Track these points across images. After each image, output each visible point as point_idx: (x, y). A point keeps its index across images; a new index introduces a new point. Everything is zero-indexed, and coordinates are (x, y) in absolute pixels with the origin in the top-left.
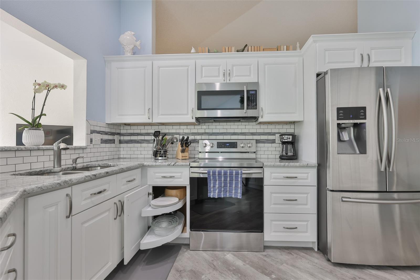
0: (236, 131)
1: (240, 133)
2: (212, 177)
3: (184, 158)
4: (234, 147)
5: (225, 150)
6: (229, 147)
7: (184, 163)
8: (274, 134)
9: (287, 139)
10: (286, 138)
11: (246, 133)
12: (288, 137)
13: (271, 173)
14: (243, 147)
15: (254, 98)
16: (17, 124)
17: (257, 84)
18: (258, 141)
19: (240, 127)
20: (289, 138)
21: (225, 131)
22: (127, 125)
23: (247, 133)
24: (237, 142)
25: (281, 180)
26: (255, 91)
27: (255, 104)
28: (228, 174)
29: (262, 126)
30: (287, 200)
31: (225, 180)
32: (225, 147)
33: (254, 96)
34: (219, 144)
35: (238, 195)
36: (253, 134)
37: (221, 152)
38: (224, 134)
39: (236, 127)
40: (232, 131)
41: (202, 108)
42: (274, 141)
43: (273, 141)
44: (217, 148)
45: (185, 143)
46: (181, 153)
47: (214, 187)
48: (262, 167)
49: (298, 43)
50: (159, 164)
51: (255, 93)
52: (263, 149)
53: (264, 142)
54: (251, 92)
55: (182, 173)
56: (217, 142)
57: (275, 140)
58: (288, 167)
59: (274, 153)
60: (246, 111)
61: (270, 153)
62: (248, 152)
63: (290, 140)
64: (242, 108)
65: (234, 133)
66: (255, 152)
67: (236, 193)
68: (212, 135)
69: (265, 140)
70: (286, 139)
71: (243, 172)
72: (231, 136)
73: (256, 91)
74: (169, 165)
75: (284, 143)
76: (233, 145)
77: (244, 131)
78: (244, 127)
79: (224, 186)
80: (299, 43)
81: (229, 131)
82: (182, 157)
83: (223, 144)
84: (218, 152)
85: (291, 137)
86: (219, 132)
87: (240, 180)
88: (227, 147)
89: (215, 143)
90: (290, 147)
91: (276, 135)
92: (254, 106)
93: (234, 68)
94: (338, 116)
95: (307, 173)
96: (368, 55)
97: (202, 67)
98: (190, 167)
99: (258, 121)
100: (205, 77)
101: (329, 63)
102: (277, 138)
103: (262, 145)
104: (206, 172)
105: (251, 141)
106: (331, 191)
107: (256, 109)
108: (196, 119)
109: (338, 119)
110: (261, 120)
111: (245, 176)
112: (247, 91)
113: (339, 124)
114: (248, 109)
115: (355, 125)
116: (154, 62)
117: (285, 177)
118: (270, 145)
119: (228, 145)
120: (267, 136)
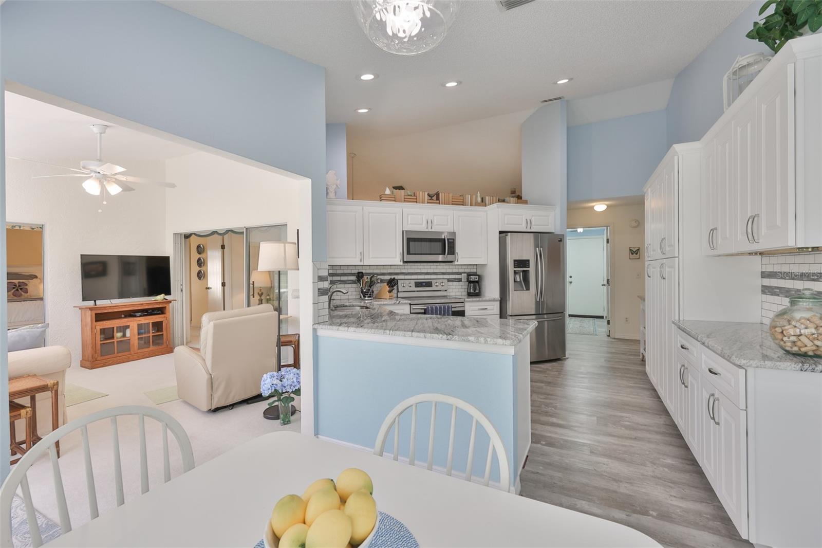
0: (429, 271)
1: (433, 273)
2: (430, 312)
4: (429, 286)
5: (422, 289)
7: (391, 302)
8: (460, 274)
9: (475, 279)
10: (473, 278)
11: (437, 273)
12: (476, 277)
13: (471, 306)
14: (437, 286)
15: (453, 245)
17: (455, 233)
18: (449, 280)
21: (419, 271)
23: (439, 273)
24: (432, 282)
28: (442, 308)
29: (457, 268)
32: (422, 286)
33: (452, 243)
36: (443, 274)
37: (419, 291)
38: (418, 274)
40: (426, 271)
41: (411, 252)
43: (460, 280)
44: (415, 287)
46: (390, 292)
48: (463, 302)
51: (453, 241)
52: (452, 287)
53: (452, 280)
54: (450, 240)
55: (403, 310)
56: (415, 282)
57: (461, 279)
58: (473, 301)
59: (460, 290)
60: (447, 256)
61: (457, 290)
62: (440, 291)
63: (477, 280)
65: (427, 273)
66: (446, 290)
68: (407, 275)
69: (454, 279)
72: (426, 276)
73: (454, 239)
74: (395, 304)
75: (470, 282)
76: (429, 284)
77: (435, 271)
81: (423, 271)
82: (390, 296)
84: (414, 291)
85: (477, 277)
86: (414, 272)
87: (450, 312)
88: (424, 286)
89: (413, 282)
90: (477, 284)
91: (462, 274)
92: (452, 251)
93: (435, 218)
94: (514, 265)
95: (494, 305)
96: (530, 220)
97: (408, 215)
98: (410, 304)
99: (453, 263)
100: (410, 224)
101: (507, 224)
102: (464, 277)
103: (450, 283)
104: (426, 307)
105: (443, 281)
106: (511, 316)
107: (454, 254)
108: (404, 262)
109: (514, 267)
110: (456, 263)
111: (453, 309)
112: (448, 239)
113: (515, 271)
114: (448, 254)
115: (524, 271)
116: (364, 208)
117: (479, 309)
118: (456, 283)
119: (424, 284)
120: (455, 275)
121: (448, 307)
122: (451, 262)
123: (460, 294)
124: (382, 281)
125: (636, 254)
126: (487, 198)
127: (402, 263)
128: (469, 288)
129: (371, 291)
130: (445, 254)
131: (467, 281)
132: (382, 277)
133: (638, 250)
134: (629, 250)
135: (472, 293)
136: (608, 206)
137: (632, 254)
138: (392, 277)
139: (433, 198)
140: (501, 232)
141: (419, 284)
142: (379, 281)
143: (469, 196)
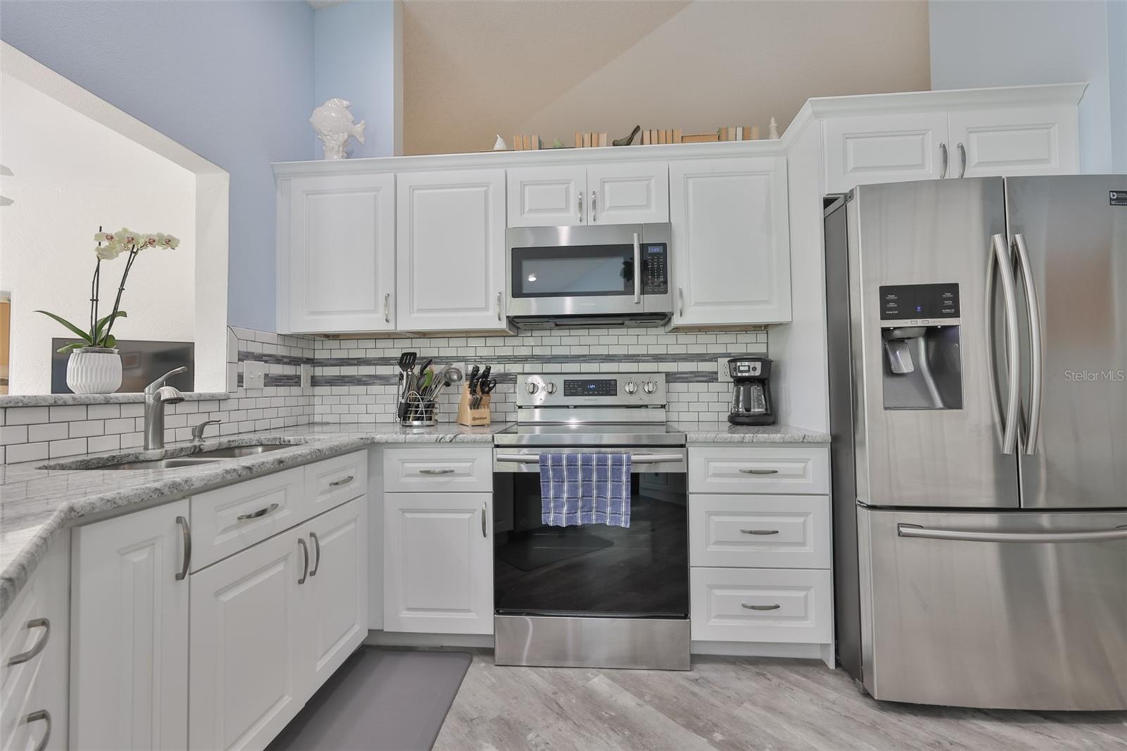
0: (615, 351)
1: (625, 356)
2: (551, 473)
3: (478, 422)
4: (608, 393)
5: (586, 400)
6: (596, 393)
7: (478, 437)
8: (713, 358)
10: (745, 369)
11: (638, 355)
12: (752, 364)
13: (709, 460)
14: (631, 393)
15: (659, 265)
16: (53, 339)
17: (667, 227)
18: (671, 378)
19: (623, 340)
20: (754, 369)
22: (331, 338)
23: (643, 356)
24: (616, 380)
26: (661, 247)
27: (662, 280)
28: (595, 463)
29: (683, 338)
30: (751, 532)
31: (587, 479)
32: (586, 393)
33: (658, 259)
34: (569, 385)
35: (619, 520)
36: (657, 358)
37: (575, 407)
38: (581, 359)
39: (614, 340)
40: (603, 351)
41: (525, 291)
42: (715, 376)
43: (712, 377)
44: (565, 395)
45: (482, 383)
46: (471, 409)
47: (557, 497)
48: (682, 446)
49: (773, 119)
50: (413, 439)
51: (662, 251)
52: (683, 397)
53: (687, 378)
54: (651, 250)
55: (473, 461)
56: (565, 381)
57: (717, 373)
58: (752, 444)
59: (713, 407)
60: (639, 299)
61: (703, 407)
62: (646, 406)
63: (758, 373)
64: (629, 290)
65: (608, 356)
66: (663, 406)
67: (616, 513)
69: (691, 372)
70: (746, 371)
71: (634, 458)
73: (664, 245)
74: (439, 441)
75: (739, 381)
76: (606, 387)
77: (633, 351)
78: (633, 340)
79: (583, 496)
80: (776, 121)
82: (474, 419)
83: (579, 386)
84: (568, 407)
85: (758, 365)
86: (568, 354)
87: (624, 478)
88: (591, 393)
89: (559, 381)
90: (755, 391)
91: (719, 359)
94: (884, 309)
95: (805, 461)
96: (959, 144)
97: (523, 185)
98: (496, 446)
99: (670, 323)
100: (530, 210)
101: (856, 170)
102: (722, 367)
104: (536, 458)
105: (654, 377)
106: (869, 507)
107: (666, 292)
109: (884, 316)
110: (679, 321)
111: (641, 469)
112: (642, 247)
113: (886, 332)
114: (644, 292)
115: (930, 333)
116: (398, 175)
117: (744, 471)
118: (702, 387)
119: (592, 387)
120: (695, 364)
121: (617, 463)
122: (661, 317)
127: (504, 326)
128: (734, 400)
130: (633, 293)
131: (731, 380)
135: (746, 416)
140: (829, 201)
141: (576, 388)
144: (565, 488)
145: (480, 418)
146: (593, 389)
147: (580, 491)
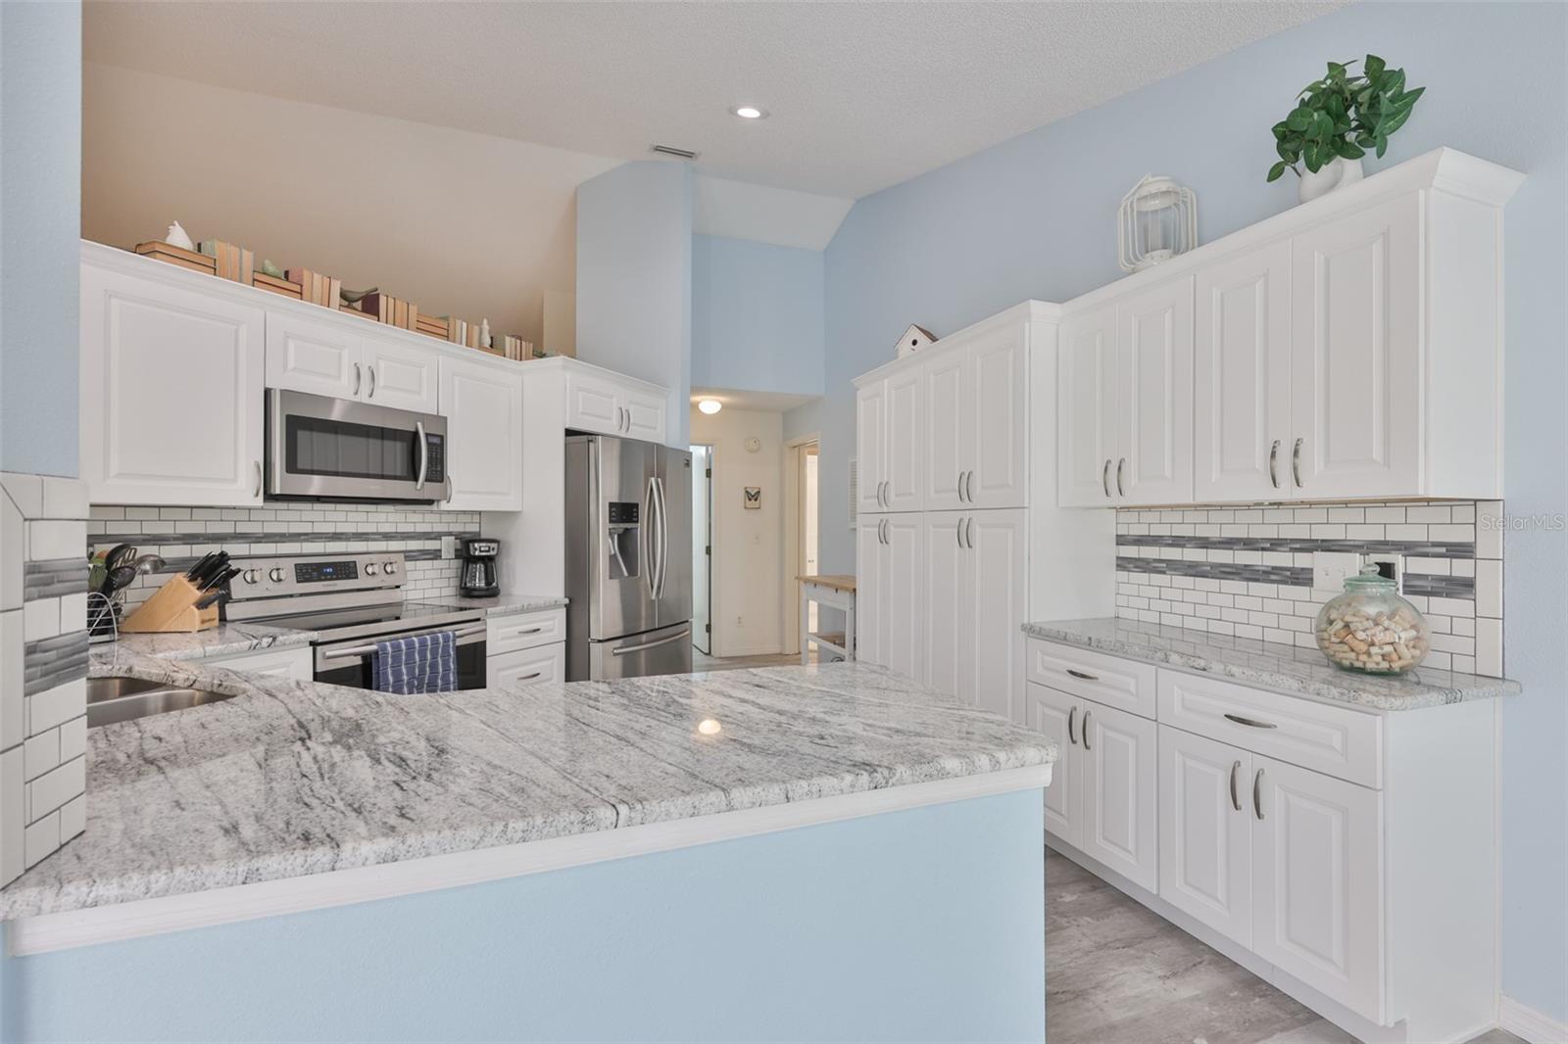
0: (342, 528)
1: (353, 534)
2: (390, 659)
3: (206, 626)
4: (348, 577)
5: (324, 586)
6: (335, 577)
8: (438, 536)
9: (489, 551)
10: (478, 550)
11: (367, 534)
12: (485, 545)
14: (371, 574)
15: (440, 455)
17: (443, 420)
18: (410, 556)
20: (493, 549)
21: (307, 528)
23: (373, 534)
24: (355, 562)
25: (513, 641)
26: (439, 438)
27: (441, 470)
30: (525, 678)
31: (423, 658)
32: (323, 578)
33: (440, 448)
34: (302, 569)
36: (387, 537)
37: (312, 595)
38: (302, 537)
40: (329, 529)
41: (300, 466)
42: (439, 554)
43: (436, 555)
44: (298, 582)
45: (213, 574)
46: (197, 609)
47: (397, 681)
48: (478, 620)
49: (485, 321)
50: (215, 652)
51: (439, 442)
52: (414, 576)
53: (414, 556)
54: (432, 440)
56: (296, 565)
57: (440, 551)
59: (437, 583)
61: (428, 584)
62: (380, 588)
63: (492, 553)
64: (414, 476)
65: (335, 534)
66: (398, 587)
68: (260, 542)
69: (421, 551)
70: (485, 551)
72: (327, 543)
73: (442, 438)
74: (253, 648)
75: (468, 560)
76: (346, 570)
77: (361, 529)
78: (364, 516)
79: (419, 676)
80: (489, 324)
81: (319, 528)
83: (313, 570)
84: (303, 595)
85: (489, 546)
86: (286, 531)
87: (452, 653)
88: (329, 577)
89: (288, 570)
91: (443, 538)
92: (437, 474)
93: (382, 364)
94: (610, 516)
95: (553, 619)
96: (627, 411)
97: (287, 336)
98: (314, 644)
99: (434, 507)
100: (297, 369)
101: (583, 413)
102: (448, 546)
103: (410, 565)
104: (374, 647)
105: (393, 558)
106: (600, 641)
107: (442, 481)
108: (270, 497)
109: (611, 521)
110: (444, 506)
111: (460, 642)
112: (427, 435)
113: (610, 530)
114: (427, 480)
115: (627, 531)
117: (520, 632)
118: (428, 564)
119: (329, 570)
120: (421, 542)
121: (446, 639)
122: (430, 502)
123: (436, 593)
124: (160, 565)
125: (756, 500)
126: (508, 339)
127: (259, 501)
128: (464, 574)
129: (110, 604)
130: (416, 479)
131: (457, 557)
132: (170, 552)
133: (759, 492)
134: (743, 492)
135: (480, 589)
136: (725, 407)
137: (750, 500)
138: (215, 549)
139: (355, 305)
140: (569, 433)
141: (308, 572)
142: (147, 567)
143: (465, 325)
144: (404, 671)
145: (209, 620)
146: (329, 574)
147: (417, 671)
